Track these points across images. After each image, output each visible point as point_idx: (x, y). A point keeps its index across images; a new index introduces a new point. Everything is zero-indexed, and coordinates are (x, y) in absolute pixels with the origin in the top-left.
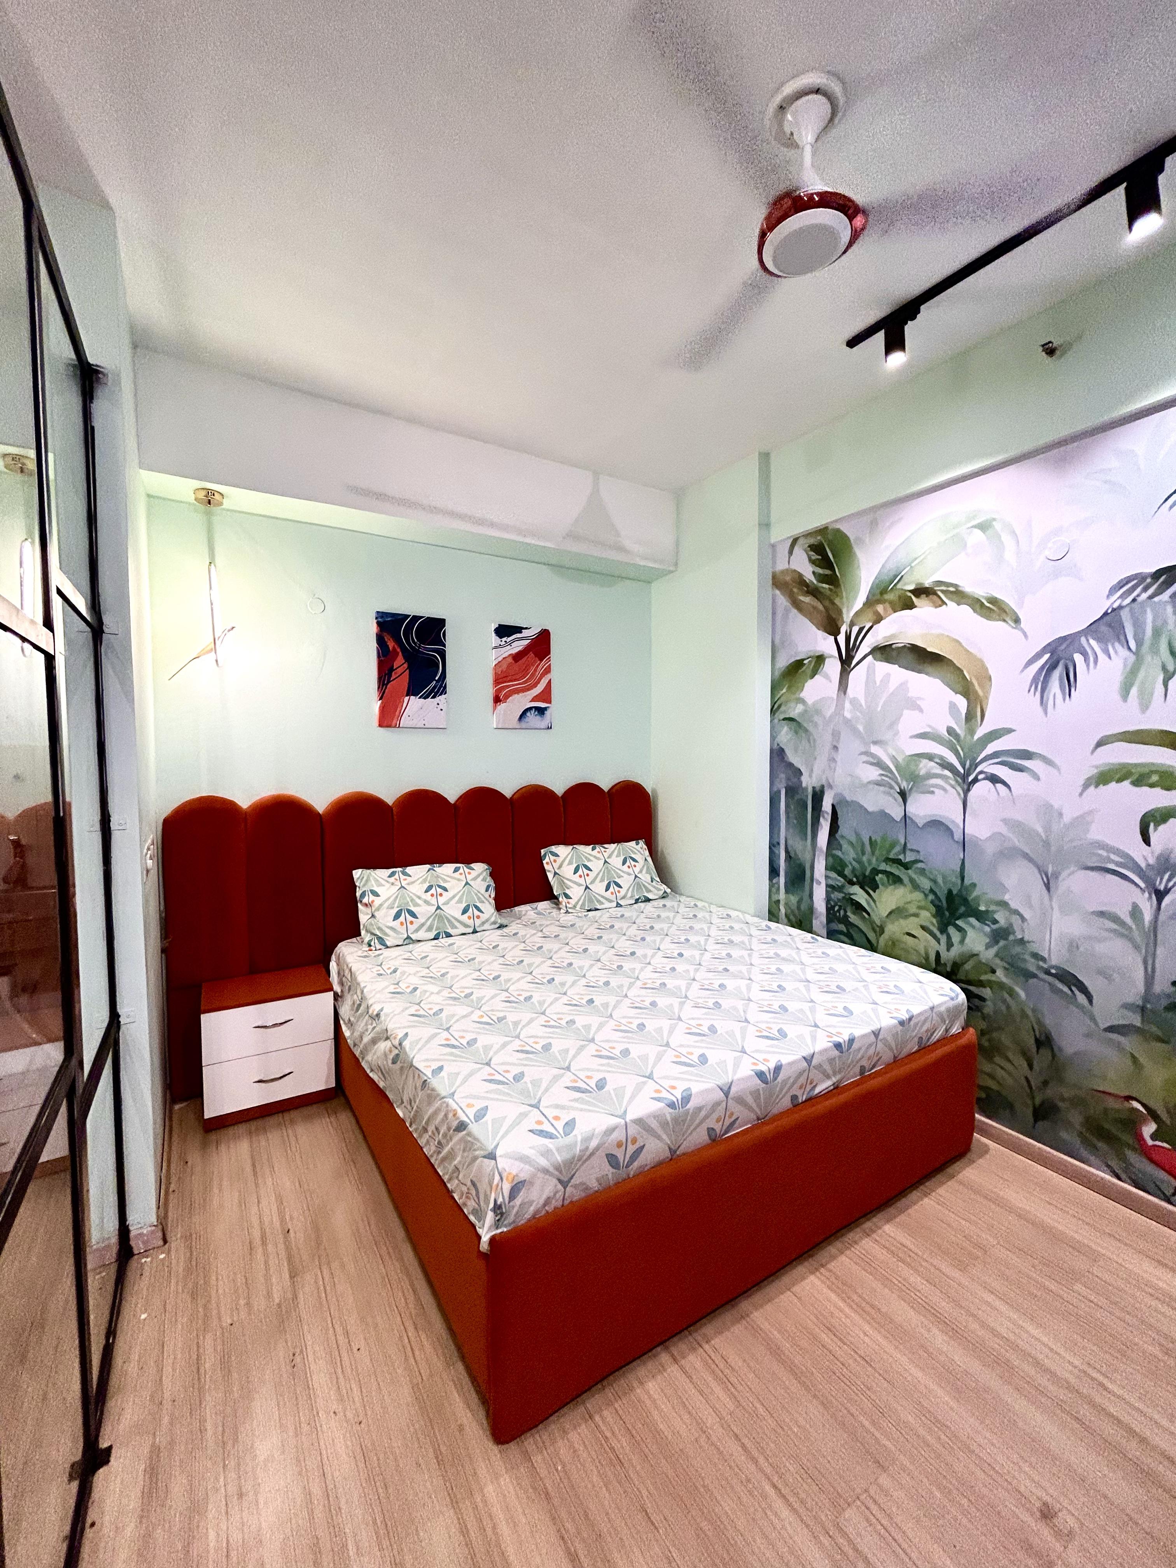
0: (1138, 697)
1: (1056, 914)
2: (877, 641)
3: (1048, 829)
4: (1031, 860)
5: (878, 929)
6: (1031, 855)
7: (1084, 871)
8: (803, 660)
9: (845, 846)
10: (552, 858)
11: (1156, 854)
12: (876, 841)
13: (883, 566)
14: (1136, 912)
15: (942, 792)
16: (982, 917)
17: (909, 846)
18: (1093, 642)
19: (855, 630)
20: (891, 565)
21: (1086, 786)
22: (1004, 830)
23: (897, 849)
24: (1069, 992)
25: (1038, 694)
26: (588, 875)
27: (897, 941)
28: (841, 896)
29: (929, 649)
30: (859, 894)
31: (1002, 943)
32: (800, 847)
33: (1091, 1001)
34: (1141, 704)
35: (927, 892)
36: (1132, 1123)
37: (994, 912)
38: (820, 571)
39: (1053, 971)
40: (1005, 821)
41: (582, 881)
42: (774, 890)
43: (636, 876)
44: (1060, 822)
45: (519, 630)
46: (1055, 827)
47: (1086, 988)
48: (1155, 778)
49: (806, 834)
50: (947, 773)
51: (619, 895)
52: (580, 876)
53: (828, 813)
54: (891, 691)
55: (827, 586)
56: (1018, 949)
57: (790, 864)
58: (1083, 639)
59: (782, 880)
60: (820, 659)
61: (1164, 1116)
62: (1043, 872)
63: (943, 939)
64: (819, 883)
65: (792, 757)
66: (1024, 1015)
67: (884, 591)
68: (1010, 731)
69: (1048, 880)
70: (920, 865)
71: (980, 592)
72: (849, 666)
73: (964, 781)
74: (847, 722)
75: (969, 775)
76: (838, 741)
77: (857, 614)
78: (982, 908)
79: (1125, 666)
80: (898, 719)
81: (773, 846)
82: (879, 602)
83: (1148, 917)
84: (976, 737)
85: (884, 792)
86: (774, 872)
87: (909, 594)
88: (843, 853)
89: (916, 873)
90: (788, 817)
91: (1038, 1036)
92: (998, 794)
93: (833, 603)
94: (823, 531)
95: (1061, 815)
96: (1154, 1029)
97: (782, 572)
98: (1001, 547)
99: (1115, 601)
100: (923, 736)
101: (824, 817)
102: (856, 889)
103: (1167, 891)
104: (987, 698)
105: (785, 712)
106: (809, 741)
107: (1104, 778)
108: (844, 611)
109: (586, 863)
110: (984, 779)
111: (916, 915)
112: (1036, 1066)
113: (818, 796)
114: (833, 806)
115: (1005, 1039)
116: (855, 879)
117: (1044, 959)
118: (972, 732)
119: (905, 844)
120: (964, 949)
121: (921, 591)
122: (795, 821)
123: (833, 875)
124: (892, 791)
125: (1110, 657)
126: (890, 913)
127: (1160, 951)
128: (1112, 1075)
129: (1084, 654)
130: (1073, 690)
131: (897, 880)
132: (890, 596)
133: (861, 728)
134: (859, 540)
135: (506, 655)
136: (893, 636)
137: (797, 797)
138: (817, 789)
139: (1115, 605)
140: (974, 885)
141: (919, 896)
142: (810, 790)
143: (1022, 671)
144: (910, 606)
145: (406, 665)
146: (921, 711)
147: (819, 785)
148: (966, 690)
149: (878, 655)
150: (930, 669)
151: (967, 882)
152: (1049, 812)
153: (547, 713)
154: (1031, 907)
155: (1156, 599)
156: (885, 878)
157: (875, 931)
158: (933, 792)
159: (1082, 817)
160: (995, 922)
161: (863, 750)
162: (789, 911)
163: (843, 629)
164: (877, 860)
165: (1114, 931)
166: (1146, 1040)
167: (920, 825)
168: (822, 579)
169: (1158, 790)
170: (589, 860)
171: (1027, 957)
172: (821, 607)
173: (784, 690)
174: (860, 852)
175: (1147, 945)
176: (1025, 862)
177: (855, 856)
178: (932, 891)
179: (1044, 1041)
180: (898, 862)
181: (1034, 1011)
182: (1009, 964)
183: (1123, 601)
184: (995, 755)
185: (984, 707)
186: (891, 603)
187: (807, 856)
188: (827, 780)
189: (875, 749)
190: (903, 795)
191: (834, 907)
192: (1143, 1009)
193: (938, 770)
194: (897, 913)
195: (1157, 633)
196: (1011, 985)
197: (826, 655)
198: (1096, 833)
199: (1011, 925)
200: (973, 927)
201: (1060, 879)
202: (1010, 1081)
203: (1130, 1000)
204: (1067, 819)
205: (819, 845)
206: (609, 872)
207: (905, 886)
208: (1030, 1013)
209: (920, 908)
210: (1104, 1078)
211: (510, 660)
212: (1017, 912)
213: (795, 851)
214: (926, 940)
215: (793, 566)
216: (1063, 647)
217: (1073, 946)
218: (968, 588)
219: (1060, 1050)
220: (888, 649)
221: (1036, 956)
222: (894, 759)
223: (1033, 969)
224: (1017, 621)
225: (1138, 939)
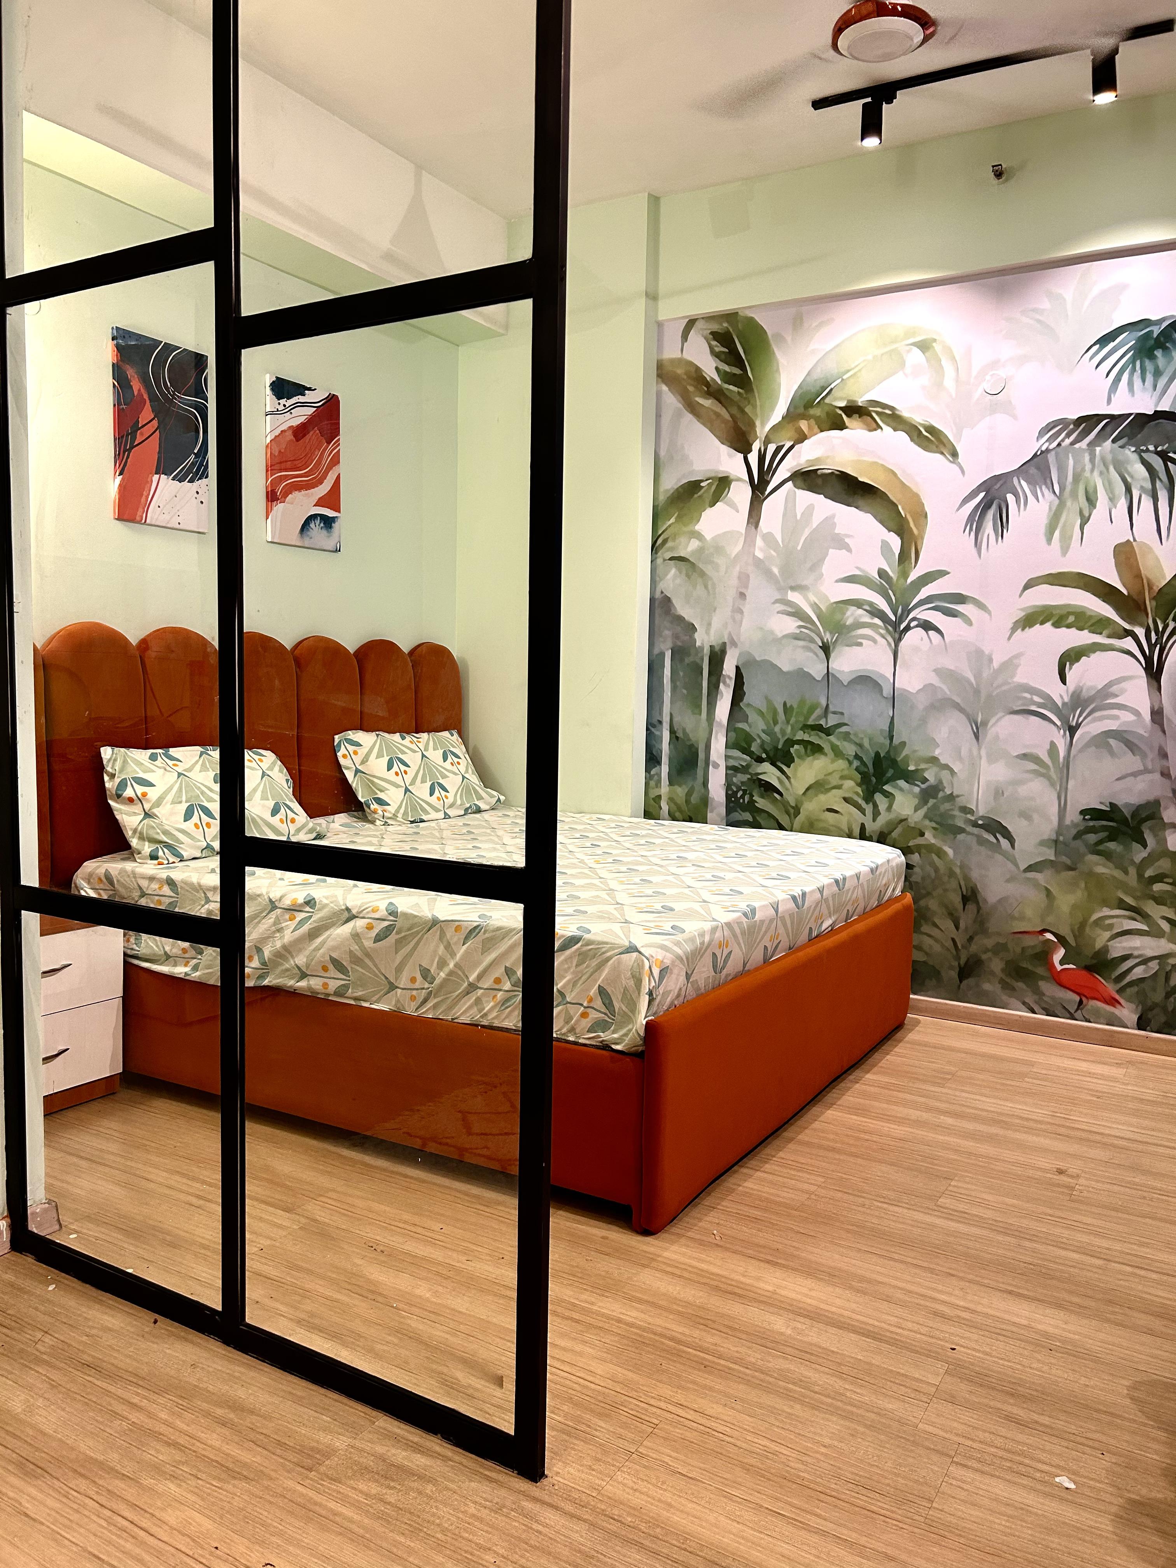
0: (1060, 542)
1: (984, 762)
2: (798, 465)
3: (978, 675)
4: (962, 710)
5: (792, 811)
6: (962, 705)
7: (1012, 716)
8: (702, 481)
9: (753, 717)
10: (351, 748)
11: (1070, 692)
12: (791, 706)
13: (808, 374)
14: (1053, 749)
15: (870, 643)
16: (910, 777)
17: (831, 708)
18: (1023, 483)
19: (771, 448)
20: (818, 374)
21: (1014, 630)
22: (935, 680)
23: (818, 712)
24: (994, 841)
25: (973, 534)
26: (406, 772)
27: (817, 820)
28: (745, 778)
29: (860, 479)
30: (769, 773)
31: (932, 802)
32: (689, 723)
33: (1013, 846)
34: (1062, 547)
35: (851, 758)
36: (1044, 955)
37: (923, 770)
38: (727, 368)
39: (980, 822)
40: (938, 671)
41: (399, 780)
42: (652, 783)
43: (464, 777)
44: (989, 666)
45: (300, 389)
46: (985, 674)
47: (1009, 832)
48: (1071, 619)
49: (699, 707)
50: (877, 621)
51: (448, 802)
52: (397, 774)
53: (730, 678)
54: (814, 526)
55: (735, 389)
56: (947, 806)
57: (676, 748)
58: (1015, 480)
59: (665, 769)
60: (723, 483)
61: (1071, 941)
62: (973, 721)
63: (869, 808)
64: (716, 766)
65: (683, 609)
66: (952, 874)
67: (809, 405)
68: (942, 573)
69: (977, 728)
70: (844, 729)
71: (918, 418)
72: (763, 493)
73: (895, 631)
74: (758, 562)
75: (901, 622)
76: (746, 587)
77: (774, 428)
78: (912, 768)
79: (1050, 508)
80: (822, 560)
81: (652, 726)
82: (804, 417)
83: (1062, 753)
84: (909, 581)
85: (803, 647)
86: (652, 759)
87: (840, 412)
88: (750, 727)
89: (838, 739)
90: (674, 689)
91: (965, 893)
92: (931, 641)
93: (742, 411)
94: (731, 316)
95: (991, 660)
96: (1064, 859)
97: (672, 361)
98: (939, 370)
99: (1043, 444)
100: (851, 579)
101: (725, 683)
102: (766, 767)
103: (1078, 726)
104: (922, 538)
105: (672, 549)
106: (706, 587)
107: (1030, 619)
108: (758, 423)
109: (400, 756)
110: (917, 626)
111: (839, 787)
112: (962, 925)
113: (717, 657)
114: (737, 668)
115: (933, 904)
116: (764, 756)
117: (971, 812)
118: (905, 574)
119: (827, 705)
120: (892, 816)
121: (853, 410)
122: (685, 691)
123: (737, 753)
124: (813, 646)
125: (1038, 501)
126: (808, 789)
127: (1071, 784)
128: (1029, 912)
129: (1016, 495)
130: (1005, 531)
131: (815, 749)
132: (816, 412)
133: (776, 570)
134: (780, 337)
135: (284, 427)
136: (818, 460)
137: (687, 660)
138: (717, 649)
139: (1044, 448)
140: (903, 744)
141: (841, 764)
142: (707, 651)
143: (958, 509)
144: (840, 426)
145: (155, 423)
146: (849, 550)
147: (721, 642)
148: (900, 527)
149: (799, 482)
150: (861, 502)
151: (896, 741)
152: (979, 657)
153: (336, 526)
154: (960, 759)
155: (1077, 446)
156: (803, 750)
157: (788, 813)
158: (860, 644)
159: (1010, 660)
160: (925, 780)
161: (779, 597)
162: (674, 808)
163: (756, 446)
164: (792, 729)
165: (1034, 772)
166: (1058, 872)
167: (846, 684)
168: (728, 378)
169: (1073, 630)
170: (403, 753)
171: (956, 813)
172: (727, 416)
173: (672, 520)
174: (771, 722)
175: (1061, 779)
176: (957, 714)
177: (765, 728)
178: (857, 757)
179: (970, 896)
180: (818, 728)
181: (961, 867)
182: (937, 823)
183: (1050, 444)
184: (929, 599)
185: (919, 548)
186: (818, 420)
187: (702, 736)
188: (730, 634)
189: (793, 597)
190: (826, 649)
191: (737, 792)
192: (1056, 842)
193: (867, 618)
194: (818, 787)
195: (1077, 478)
196: (939, 845)
197: (732, 477)
198: (1020, 678)
199: (941, 782)
200: (901, 790)
201: (990, 724)
202: (937, 948)
203: (1046, 837)
204: (996, 664)
205: (717, 718)
206: (430, 770)
207: (826, 755)
208: (958, 871)
209: (843, 778)
210: (1022, 918)
211: (290, 436)
212: (946, 767)
213: (684, 730)
214: (850, 814)
215: (688, 356)
216: (997, 487)
217: (998, 792)
218: (905, 413)
219: (985, 901)
220: (813, 475)
221: (965, 810)
222: (815, 607)
223: (960, 823)
224: (955, 454)
225: (1054, 776)
